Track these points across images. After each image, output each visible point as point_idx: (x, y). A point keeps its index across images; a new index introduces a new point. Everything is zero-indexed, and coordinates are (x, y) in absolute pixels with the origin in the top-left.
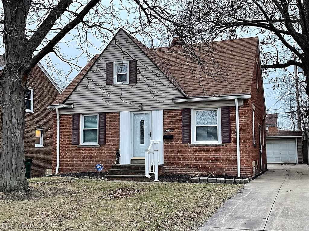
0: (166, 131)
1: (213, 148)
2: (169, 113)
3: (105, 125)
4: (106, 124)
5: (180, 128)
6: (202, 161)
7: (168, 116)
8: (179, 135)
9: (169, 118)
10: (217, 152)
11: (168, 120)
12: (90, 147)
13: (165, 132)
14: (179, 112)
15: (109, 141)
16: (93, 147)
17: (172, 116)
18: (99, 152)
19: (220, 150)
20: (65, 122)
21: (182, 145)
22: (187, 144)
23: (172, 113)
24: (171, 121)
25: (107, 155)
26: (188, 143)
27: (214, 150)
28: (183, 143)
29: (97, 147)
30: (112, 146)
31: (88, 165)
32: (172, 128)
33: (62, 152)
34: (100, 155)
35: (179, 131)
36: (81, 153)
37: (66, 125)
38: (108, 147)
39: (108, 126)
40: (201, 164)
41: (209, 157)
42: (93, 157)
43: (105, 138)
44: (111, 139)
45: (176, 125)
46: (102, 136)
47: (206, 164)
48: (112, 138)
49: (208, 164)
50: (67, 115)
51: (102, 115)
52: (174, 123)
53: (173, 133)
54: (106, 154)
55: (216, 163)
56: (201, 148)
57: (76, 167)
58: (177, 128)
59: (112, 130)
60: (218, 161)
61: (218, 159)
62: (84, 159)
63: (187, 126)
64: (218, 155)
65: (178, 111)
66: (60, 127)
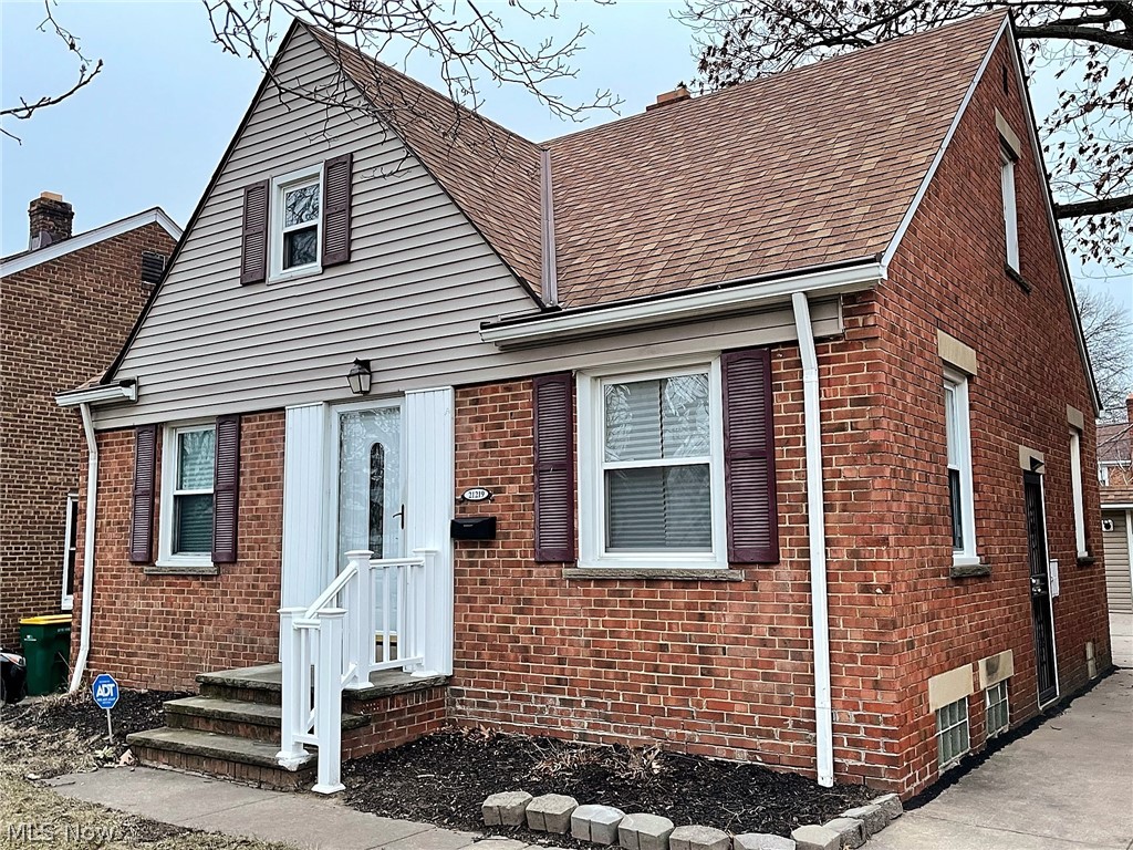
0: (467, 495)
1: (683, 597)
2: (476, 402)
3: (238, 474)
4: (239, 466)
5: (526, 480)
6: (627, 666)
7: (477, 420)
8: (522, 517)
9: (478, 429)
10: (702, 617)
11: (473, 437)
12: (184, 576)
13: (461, 502)
14: (521, 396)
15: (250, 548)
16: (196, 577)
17: (493, 418)
18: (215, 600)
19: (717, 607)
20: (114, 465)
21: (535, 571)
22: (554, 569)
23: (493, 400)
24: (485, 445)
25: (241, 617)
26: (560, 563)
27: (689, 606)
28: (539, 563)
29: (207, 577)
30: (259, 571)
31: (177, 659)
32: (489, 481)
34: (218, 616)
35: (522, 498)
36: (156, 600)
37: (116, 476)
38: (242, 575)
39: (248, 476)
40: (623, 688)
41: (663, 648)
42: (194, 622)
43: (235, 533)
44: (256, 541)
45: (507, 462)
47: (647, 690)
48: (258, 533)
49: (655, 690)
50: (120, 432)
51: (228, 427)
52: (501, 454)
53: (494, 510)
54: (235, 609)
55: (696, 682)
56: (621, 593)
57: (140, 663)
58: (511, 481)
59: (259, 495)
60: (709, 672)
61: (709, 661)
62: (165, 628)
63: (558, 467)
64: (711, 639)
65: (517, 388)
66: (98, 484)
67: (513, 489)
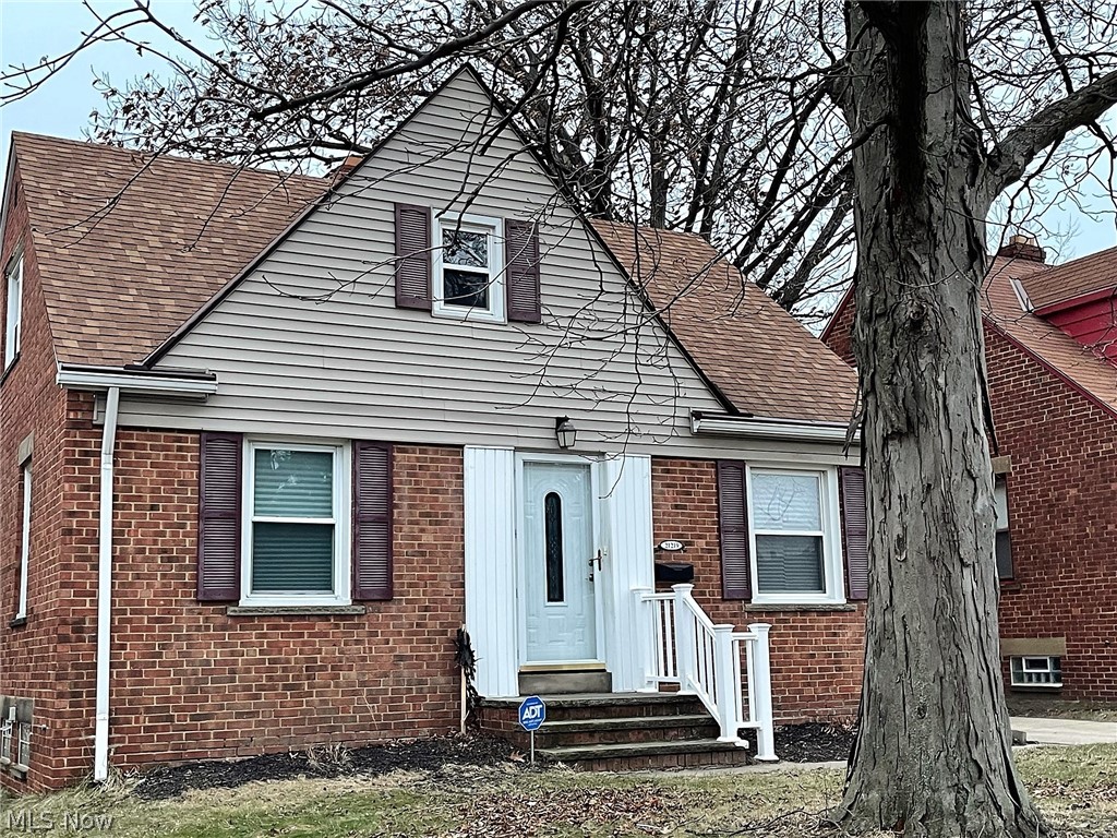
0: (663, 545)
1: (824, 621)
2: (668, 471)
3: (391, 506)
4: (392, 498)
5: (712, 537)
6: (791, 670)
7: (668, 486)
8: (710, 565)
9: (670, 493)
10: (835, 634)
11: (666, 500)
12: (302, 617)
13: (658, 550)
14: (706, 473)
15: (410, 585)
16: (326, 618)
17: (682, 486)
18: (358, 642)
19: (844, 627)
20: (148, 476)
21: (721, 606)
22: (736, 605)
23: (682, 472)
24: (676, 507)
25: (401, 658)
26: (740, 600)
27: (827, 628)
28: (723, 600)
29: (342, 617)
30: (426, 609)
31: (293, 713)
32: (681, 536)
33: (123, 647)
34: (364, 659)
35: (710, 551)
36: (251, 649)
37: (153, 491)
38: (402, 613)
39: (405, 509)
40: (789, 685)
41: (813, 656)
42: (323, 668)
43: (390, 570)
44: (420, 578)
45: (696, 522)
46: (374, 560)
47: (804, 685)
48: (423, 569)
49: (809, 684)
50: (162, 434)
51: (372, 453)
52: (690, 515)
53: (688, 559)
54: (392, 650)
55: (833, 676)
56: (785, 621)
57: (218, 726)
58: (700, 537)
59: (422, 531)
60: (840, 669)
61: (839, 662)
62: (270, 678)
63: (738, 530)
64: (840, 648)
65: (701, 466)
66: (115, 498)
67: (701, 543)
